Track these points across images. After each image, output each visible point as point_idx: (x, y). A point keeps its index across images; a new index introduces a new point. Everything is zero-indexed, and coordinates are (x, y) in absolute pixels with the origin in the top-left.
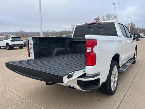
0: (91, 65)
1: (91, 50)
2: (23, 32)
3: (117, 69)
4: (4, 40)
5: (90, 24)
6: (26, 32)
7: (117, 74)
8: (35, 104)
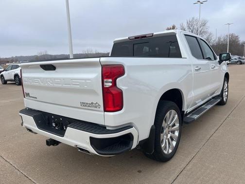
0: (112, 109)
1: (111, 84)
2: (48, 55)
3: (176, 116)
4: (11, 69)
5: (136, 38)
6: (52, 55)
7: (177, 125)
8: (30, 178)
